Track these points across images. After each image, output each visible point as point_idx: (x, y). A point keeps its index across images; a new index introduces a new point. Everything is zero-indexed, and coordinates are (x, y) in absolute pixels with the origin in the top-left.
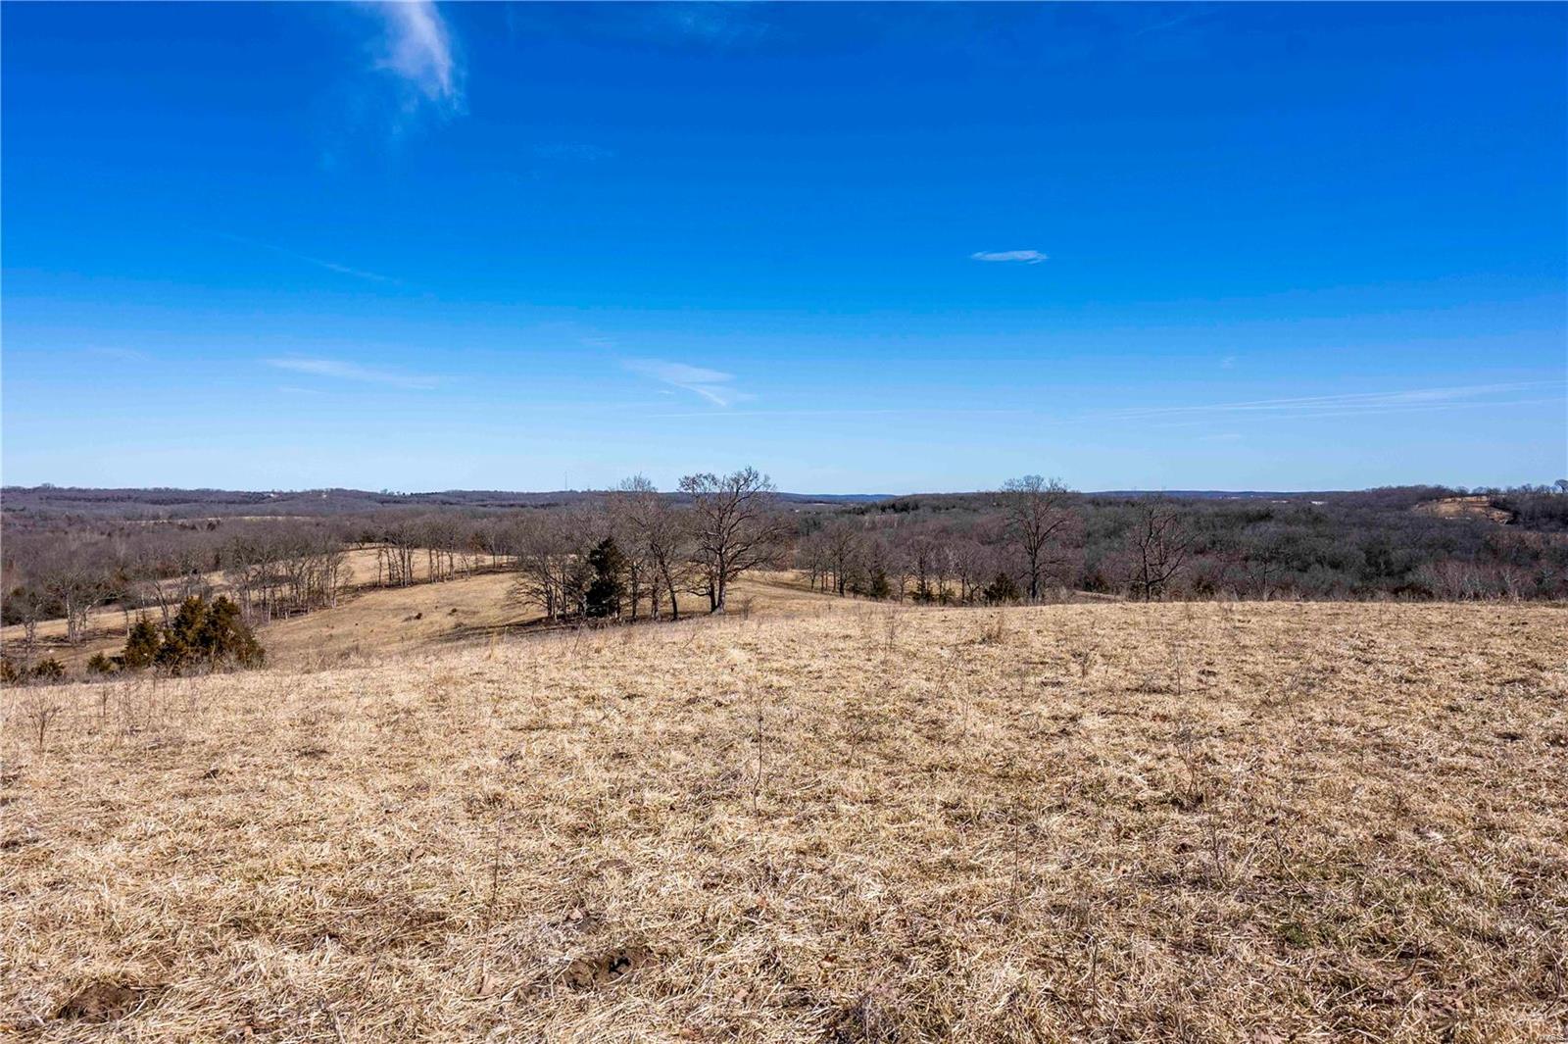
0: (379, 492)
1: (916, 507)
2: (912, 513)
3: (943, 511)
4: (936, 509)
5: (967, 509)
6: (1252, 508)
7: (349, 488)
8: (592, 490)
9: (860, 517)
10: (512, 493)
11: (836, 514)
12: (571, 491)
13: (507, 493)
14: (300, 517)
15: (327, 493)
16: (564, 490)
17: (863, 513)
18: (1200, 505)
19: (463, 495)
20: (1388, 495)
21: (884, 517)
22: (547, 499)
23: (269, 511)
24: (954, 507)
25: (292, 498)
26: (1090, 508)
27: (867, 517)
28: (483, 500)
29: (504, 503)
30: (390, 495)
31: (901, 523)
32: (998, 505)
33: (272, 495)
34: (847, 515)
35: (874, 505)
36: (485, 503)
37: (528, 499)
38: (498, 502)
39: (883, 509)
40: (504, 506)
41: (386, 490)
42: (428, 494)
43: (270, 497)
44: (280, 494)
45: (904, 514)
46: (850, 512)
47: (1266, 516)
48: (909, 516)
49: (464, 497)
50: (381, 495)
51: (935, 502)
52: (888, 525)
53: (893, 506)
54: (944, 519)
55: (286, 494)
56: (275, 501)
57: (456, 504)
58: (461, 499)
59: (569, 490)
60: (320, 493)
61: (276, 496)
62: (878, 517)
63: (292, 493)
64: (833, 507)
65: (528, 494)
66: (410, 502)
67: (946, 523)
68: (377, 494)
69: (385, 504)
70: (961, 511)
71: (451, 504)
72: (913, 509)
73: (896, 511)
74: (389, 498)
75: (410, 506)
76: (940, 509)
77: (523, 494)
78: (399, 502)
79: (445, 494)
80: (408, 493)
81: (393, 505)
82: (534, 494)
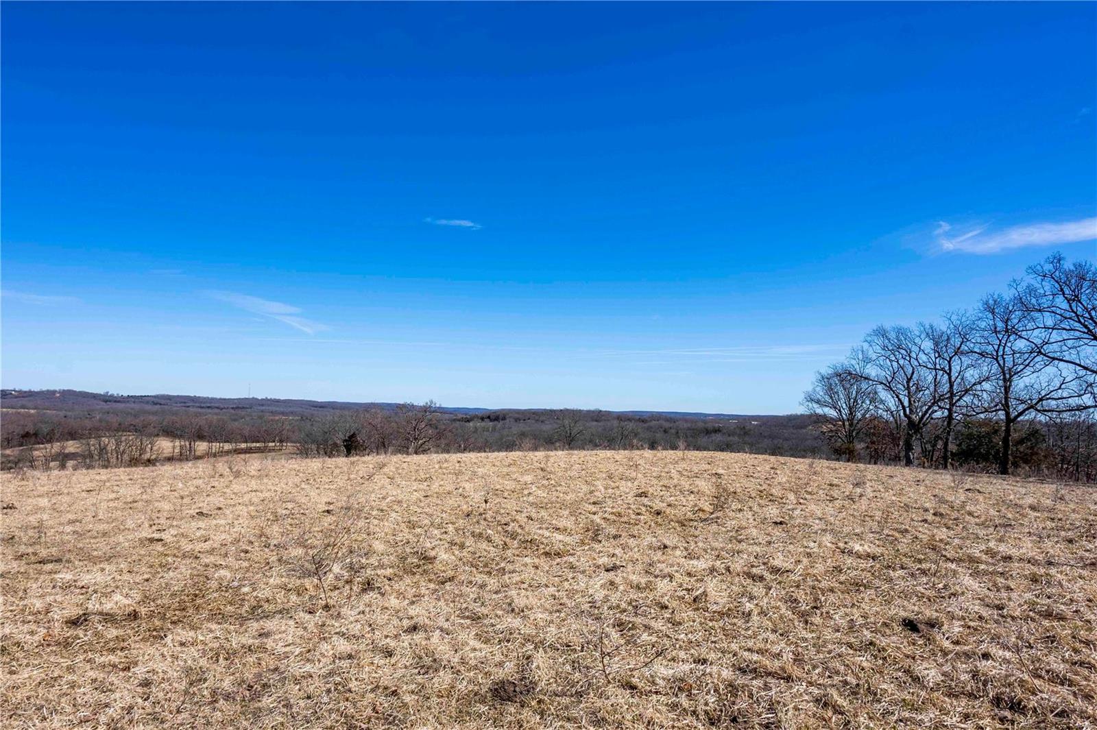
0: (102, 393)
1: (504, 419)
2: (501, 422)
3: (522, 421)
4: (517, 420)
5: (538, 420)
6: (710, 426)
7: (78, 389)
8: (269, 398)
9: (467, 424)
10: (208, 398)
11: (451, 421)
12: (253, 398)
13: (205, 398)
14: (48, 411)
15: (59, 392)
16: (247, 397)
17: (468, 421)
18: (680, 422)
19: (169, 398)
20: (794, 419)
21: (483, 424)
22: (236, 403)
23: (19, 405)
24: (529, 419)
25: (30, 396)
26: (616, 423)
27: (471, 424)
28: (185, 403)
29: (202, 405)
30: (112, 396)
31: (494, 429)
32: (557, 418)
33: (13, 392)
34: (458, 422)
35: (477, 416)
36: (188, 405)
37: (222, 403)
38: (197, 405)
39: (482, 419)
40: (203, 407)
41: (108, 393)
42: (141, 396)
43: (11, 394)
44: (20, 392)
45: (496, 422)
46: (459, 420)
47: (717, 431)
48: (499, 425)
49: (170, 400)
50: (104, 395)
51: (517, 416)
52: (485, 429)
53: (489, 417)
54: (522, 427)
55: (25, 392)
56: (16, 397)
57: (164, 405)
58: (168, 401)
59: (251, 397)
60: (54, 392)
61: (16, 394)
62: (479, 424)
63: (30, 392)
64: (447, 416)
65: (220, 399)
66: (128, 402)
67: (524, 430)
68: (101, 395)
69: (108, 403)
70: (533, 421)
71: (161, 404)
72: (502, 420)
73: (491, 421)
74: (110, 398)
75: (128, 405)
76: (520, 420)
77: (216, 399)
78: (119, 402)
79: (155, 397)
80: (125, 394)
81: (114, 404)
82: (225, 399)
